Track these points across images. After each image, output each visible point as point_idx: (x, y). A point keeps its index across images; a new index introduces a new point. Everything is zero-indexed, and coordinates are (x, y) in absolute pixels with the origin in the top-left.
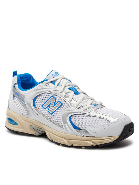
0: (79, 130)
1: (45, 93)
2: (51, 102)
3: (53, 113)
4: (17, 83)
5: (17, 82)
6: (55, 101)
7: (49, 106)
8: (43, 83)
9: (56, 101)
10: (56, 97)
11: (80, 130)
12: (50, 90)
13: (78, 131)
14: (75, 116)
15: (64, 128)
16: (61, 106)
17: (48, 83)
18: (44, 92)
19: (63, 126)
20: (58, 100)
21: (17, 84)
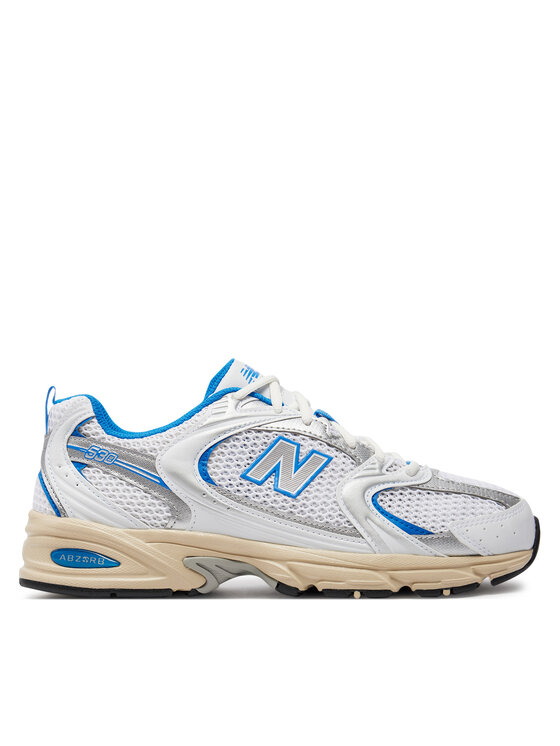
0: (424, 537)
1: (249, 431)
2: (281, 459)
3: (299, 493)
4: (93, 417)
5: (94, 415)
6: (298, 452)
7: (276, 471)
8: (224, 399)
9: (301, 450)
10: (297, 438)
11: (430, 536)
12: (263, 418)
13: (420, 539)
14: (388, 493)
15: (365, 535)
16: (326, 465)
17: (245, 399)
18: (240, 430)
19: (361, 530)
20: (311, 448)
21: (95, 420)
